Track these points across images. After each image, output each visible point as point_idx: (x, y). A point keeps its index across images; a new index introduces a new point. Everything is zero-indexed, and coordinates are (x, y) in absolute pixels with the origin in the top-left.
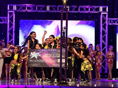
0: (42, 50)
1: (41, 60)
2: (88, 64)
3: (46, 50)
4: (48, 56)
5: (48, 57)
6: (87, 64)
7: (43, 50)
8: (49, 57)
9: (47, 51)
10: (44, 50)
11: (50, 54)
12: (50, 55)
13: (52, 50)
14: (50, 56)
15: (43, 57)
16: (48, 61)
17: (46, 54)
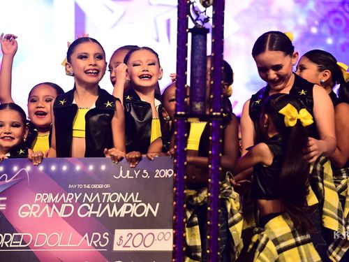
0: (15, 169)
1: (7, 238)
2: (297, 245)
3: (41, 168)
4: (51, 205)
5: (50, 215)
6: (292, 241)
7: (22, 166)
8: (61, 214)
9: (47, 170)
10: (28, 169)
11: (67, 191)
12: (68, 199)
13: (78, 168)
14: (63, 207)
15: (22, 214)
16: (53, 240)
17: (40, 197)
